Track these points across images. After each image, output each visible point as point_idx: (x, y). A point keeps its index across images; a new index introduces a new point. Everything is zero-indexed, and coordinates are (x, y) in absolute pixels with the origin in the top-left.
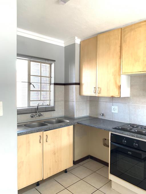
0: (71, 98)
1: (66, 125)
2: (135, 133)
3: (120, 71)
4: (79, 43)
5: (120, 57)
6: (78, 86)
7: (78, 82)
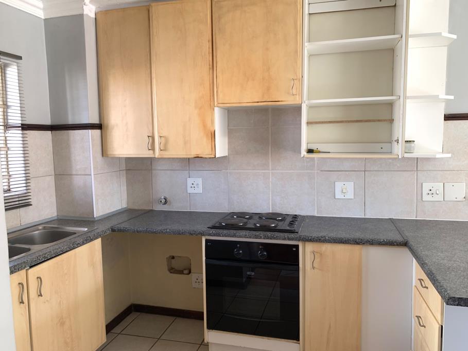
0: (78, 167)
1: (86, 240)
2: (256, 229)
3: (212, 98)
4: (93, 16)
5: (211, 67)
6: (97, 132)
7: (96, 120)
